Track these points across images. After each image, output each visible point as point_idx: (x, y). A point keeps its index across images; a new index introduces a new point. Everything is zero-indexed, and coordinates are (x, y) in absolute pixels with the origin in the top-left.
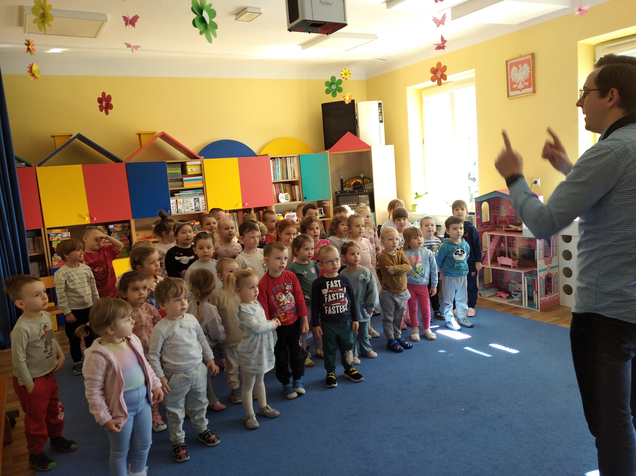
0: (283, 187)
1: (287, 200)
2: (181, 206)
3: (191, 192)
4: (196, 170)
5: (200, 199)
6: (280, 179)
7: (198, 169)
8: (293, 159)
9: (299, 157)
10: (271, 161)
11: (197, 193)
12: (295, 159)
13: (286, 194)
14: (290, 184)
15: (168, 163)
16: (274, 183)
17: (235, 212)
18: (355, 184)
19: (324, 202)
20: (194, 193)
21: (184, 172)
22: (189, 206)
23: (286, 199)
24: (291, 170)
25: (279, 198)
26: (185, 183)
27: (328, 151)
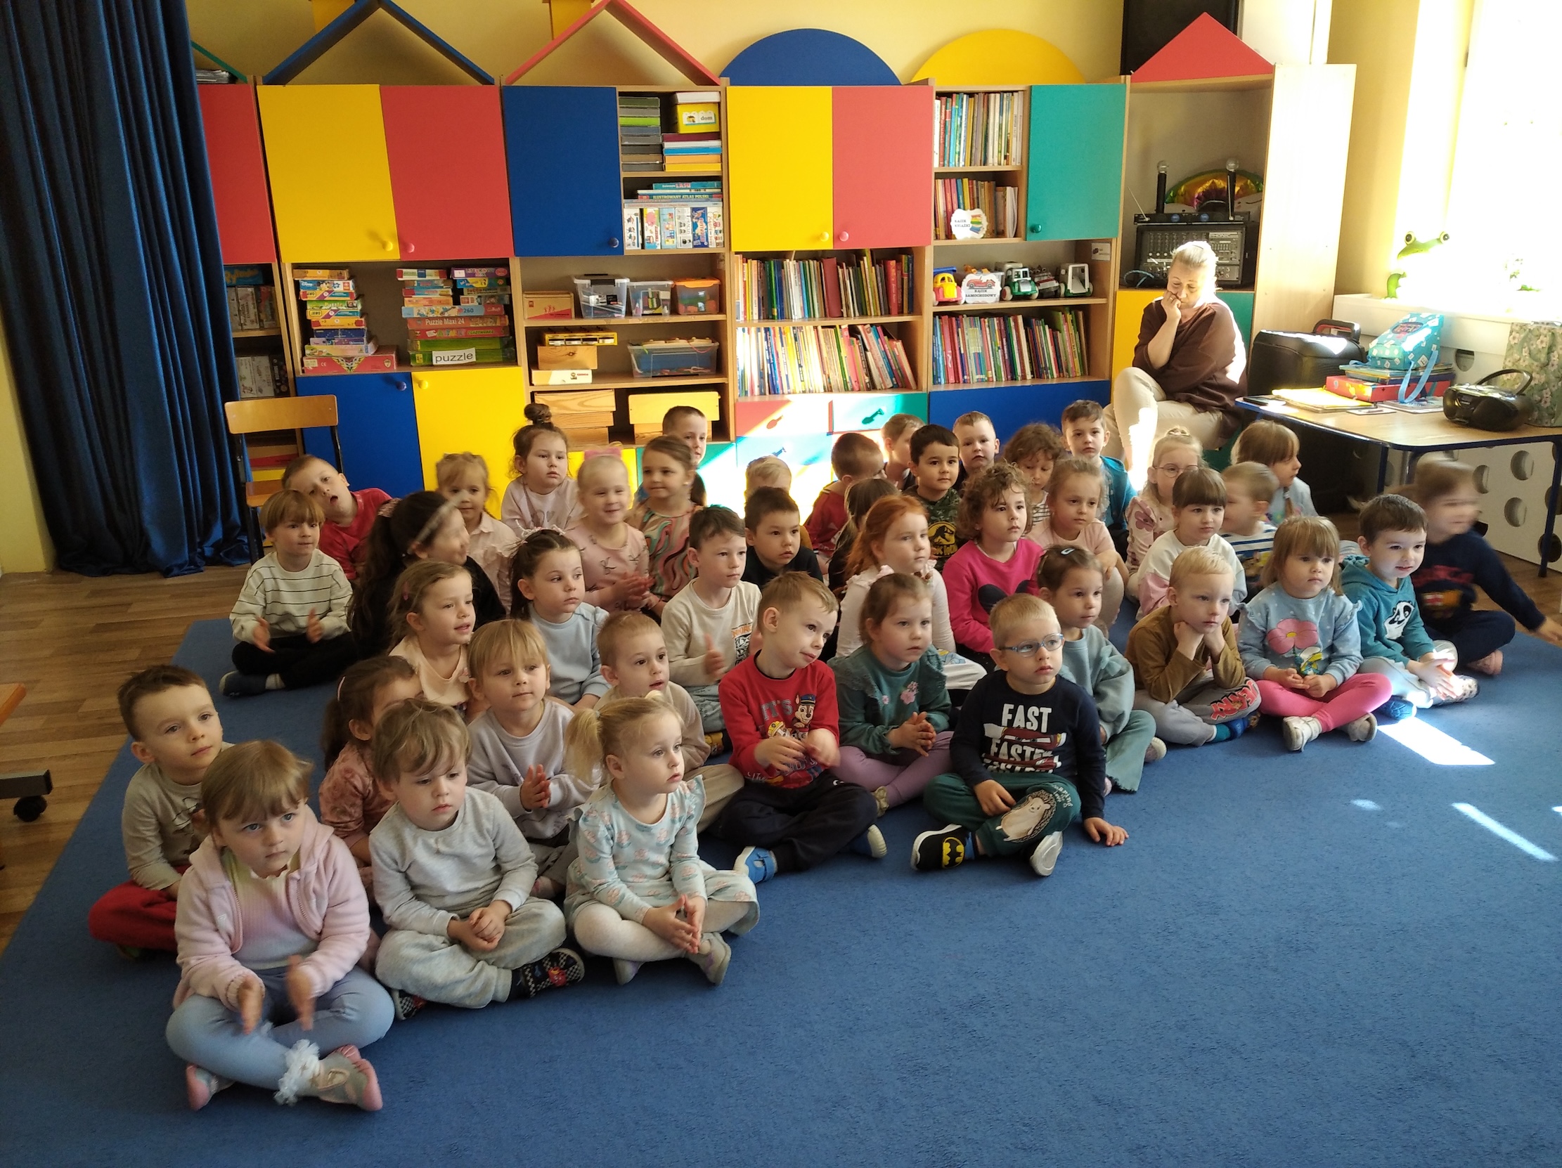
0: (971, 190)
1: (977, 230)
2: (653, 228)
3: (685, 189)
4: (703, 118)
5: (709, 210)
6: (962, 163)
7: (710, 118)
8: (1011, 100)
9: (1028, 93)
10: (937, 103)
11: (702, 191)
12: (1018, 101)
13: (977, 211)
14: (993, 183)
15: (621, 94)
16: (939, 176)
17: (813, 259)
18: (1207, 195)
19: (1095, 246)
20: (693, 191)
21: (669, 123)
22: (677, 229)
23: (972, 229)
24: (1000, 136)
25: (952, 224)
26: (668, 159)
27: (1128, 77)
